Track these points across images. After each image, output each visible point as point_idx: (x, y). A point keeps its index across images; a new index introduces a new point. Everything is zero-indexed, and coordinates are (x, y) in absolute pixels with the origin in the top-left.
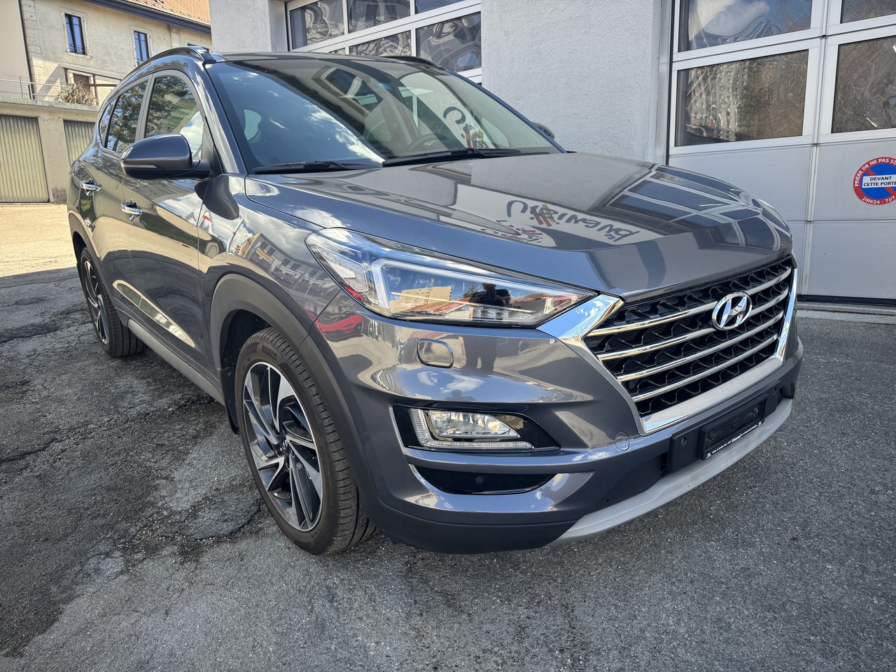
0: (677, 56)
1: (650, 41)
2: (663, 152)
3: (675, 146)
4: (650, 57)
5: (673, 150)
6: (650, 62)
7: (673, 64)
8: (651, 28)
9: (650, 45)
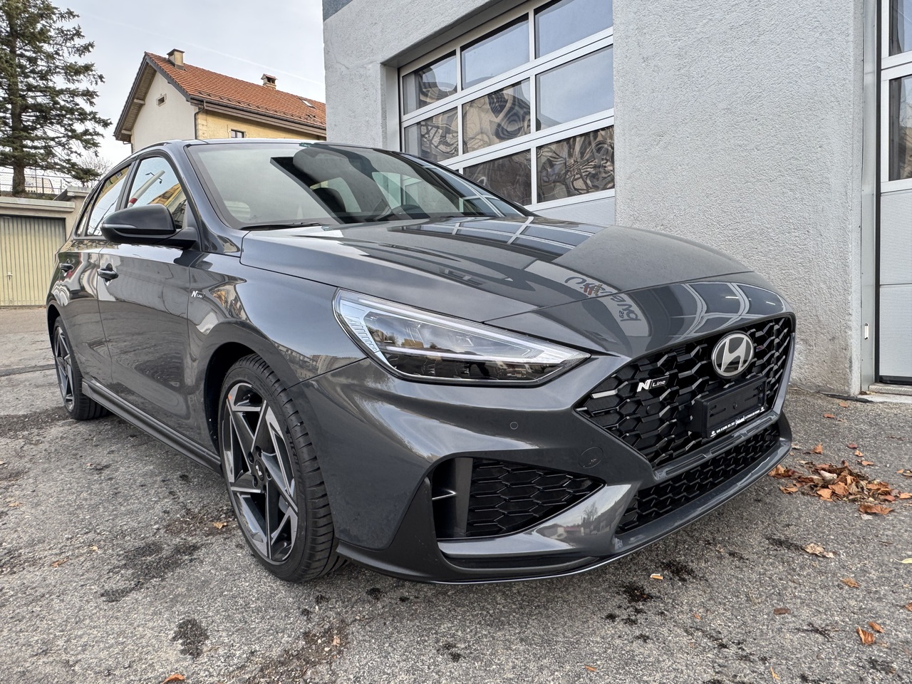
0: (887, 61)
1: (851, 38)
2: (870, 188)
3: (890, 180)
4: (852, 59)
5: (886, 185)
6: (851, 66)
7: (882, 72)
8: (851, 22)
9: (851, 45)
